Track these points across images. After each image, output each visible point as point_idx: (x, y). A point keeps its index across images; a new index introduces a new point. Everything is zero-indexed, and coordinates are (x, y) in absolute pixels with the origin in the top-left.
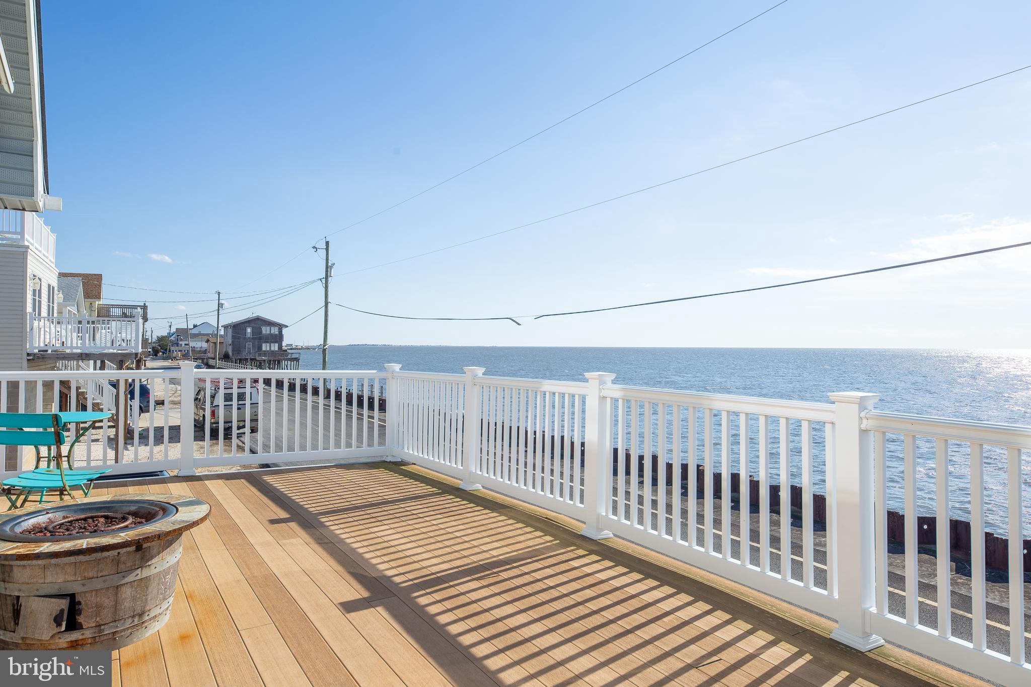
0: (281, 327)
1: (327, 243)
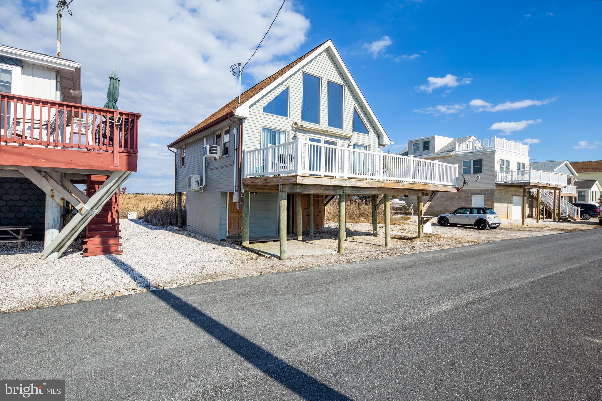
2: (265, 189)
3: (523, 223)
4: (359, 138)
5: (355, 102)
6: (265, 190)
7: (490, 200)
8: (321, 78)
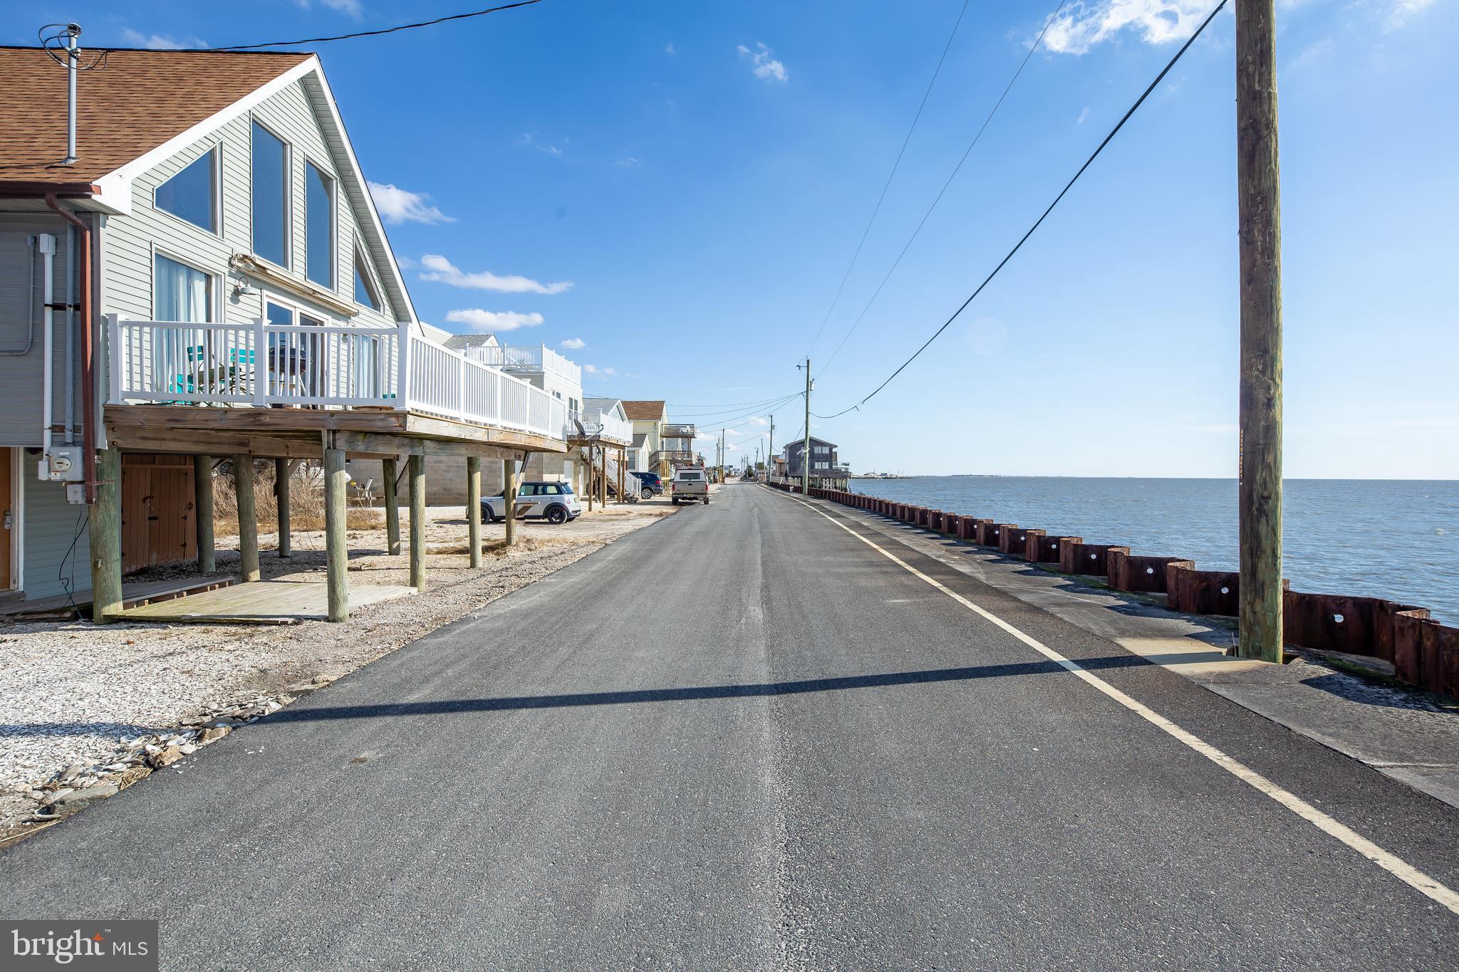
0: (831, 447)
1: (808, 361)
2: (164, 439)
3: (590, 509)
4: (367, 318)
5: (356, 229)
6: (163, 443)
7: (536, 467)
8: (289, 147)
